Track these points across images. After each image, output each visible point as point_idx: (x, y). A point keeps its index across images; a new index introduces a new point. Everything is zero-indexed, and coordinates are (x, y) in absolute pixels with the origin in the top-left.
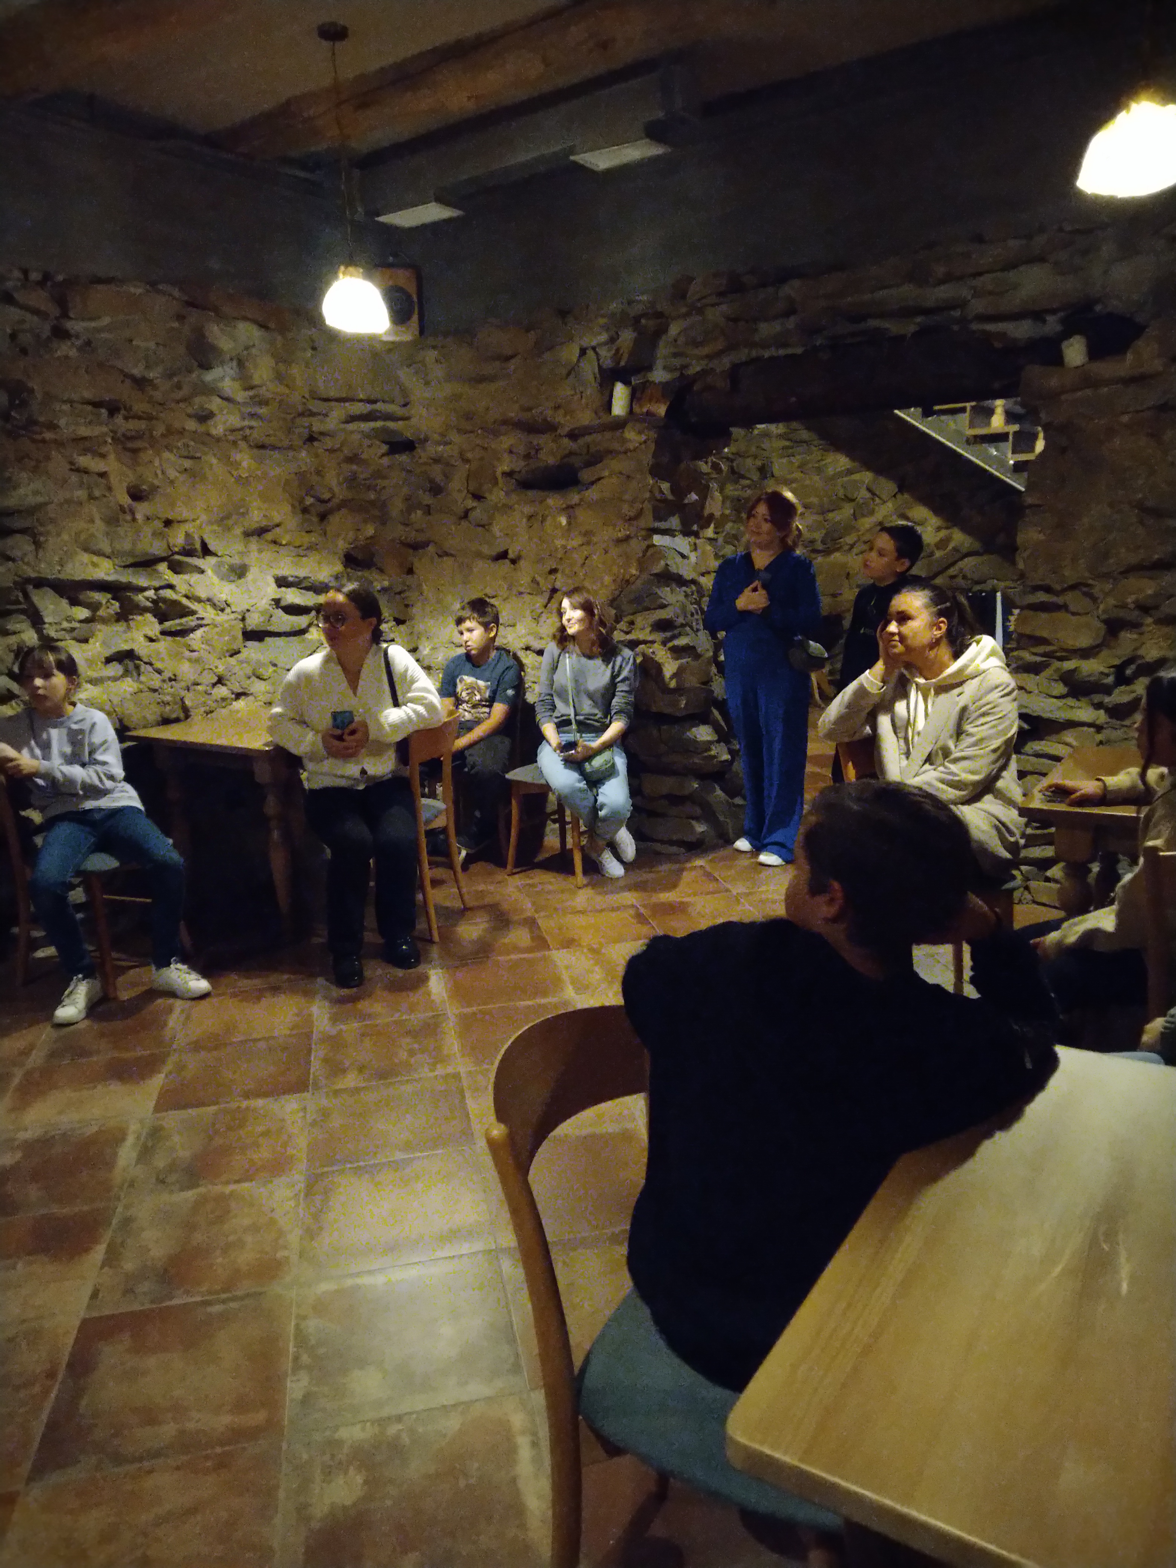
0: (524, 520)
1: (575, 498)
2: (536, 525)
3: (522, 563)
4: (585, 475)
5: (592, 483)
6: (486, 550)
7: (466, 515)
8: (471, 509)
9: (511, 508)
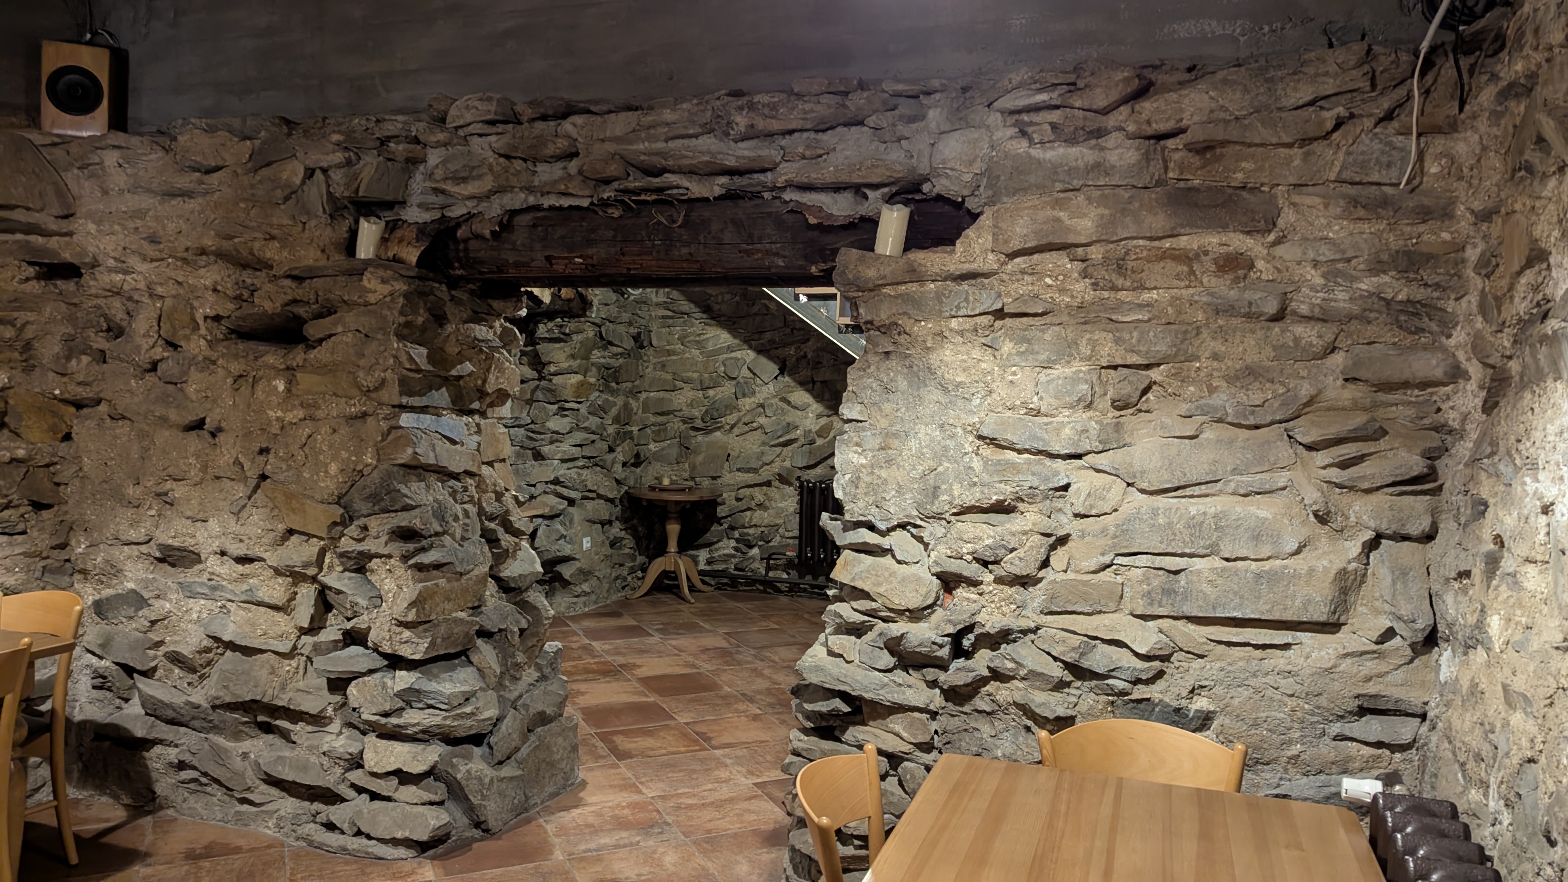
0: (230, 381)
1: (298, 356)
2: (243, 388)
3: (221, 437)
4: (312, 330)
5: (320, 341)
6: (173, 415)
7: (154, 367)
8: (159, 361)
9: (214, 363)
